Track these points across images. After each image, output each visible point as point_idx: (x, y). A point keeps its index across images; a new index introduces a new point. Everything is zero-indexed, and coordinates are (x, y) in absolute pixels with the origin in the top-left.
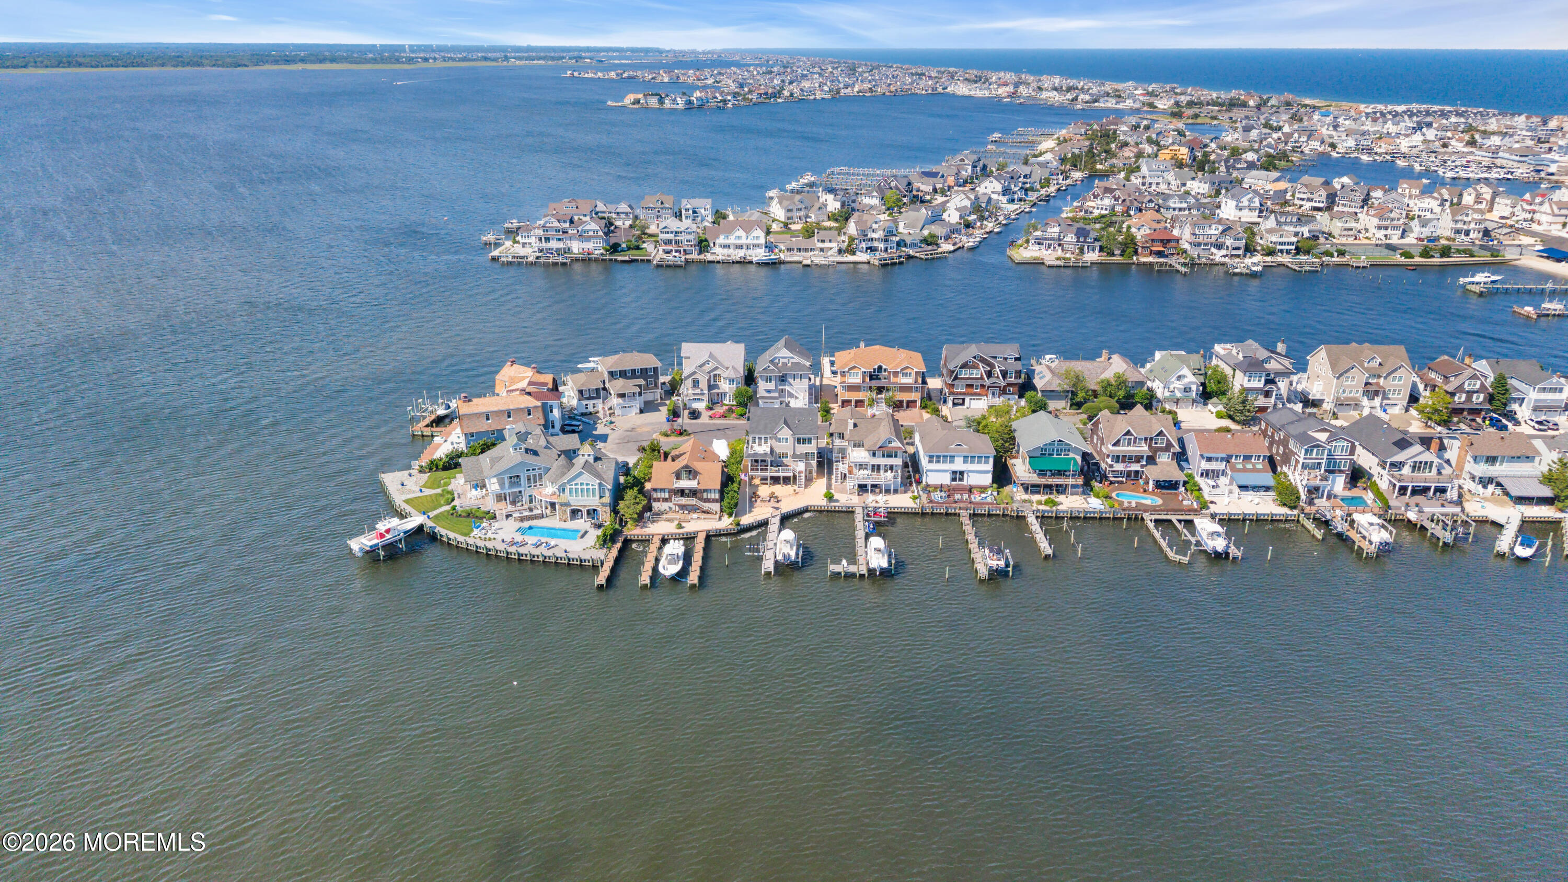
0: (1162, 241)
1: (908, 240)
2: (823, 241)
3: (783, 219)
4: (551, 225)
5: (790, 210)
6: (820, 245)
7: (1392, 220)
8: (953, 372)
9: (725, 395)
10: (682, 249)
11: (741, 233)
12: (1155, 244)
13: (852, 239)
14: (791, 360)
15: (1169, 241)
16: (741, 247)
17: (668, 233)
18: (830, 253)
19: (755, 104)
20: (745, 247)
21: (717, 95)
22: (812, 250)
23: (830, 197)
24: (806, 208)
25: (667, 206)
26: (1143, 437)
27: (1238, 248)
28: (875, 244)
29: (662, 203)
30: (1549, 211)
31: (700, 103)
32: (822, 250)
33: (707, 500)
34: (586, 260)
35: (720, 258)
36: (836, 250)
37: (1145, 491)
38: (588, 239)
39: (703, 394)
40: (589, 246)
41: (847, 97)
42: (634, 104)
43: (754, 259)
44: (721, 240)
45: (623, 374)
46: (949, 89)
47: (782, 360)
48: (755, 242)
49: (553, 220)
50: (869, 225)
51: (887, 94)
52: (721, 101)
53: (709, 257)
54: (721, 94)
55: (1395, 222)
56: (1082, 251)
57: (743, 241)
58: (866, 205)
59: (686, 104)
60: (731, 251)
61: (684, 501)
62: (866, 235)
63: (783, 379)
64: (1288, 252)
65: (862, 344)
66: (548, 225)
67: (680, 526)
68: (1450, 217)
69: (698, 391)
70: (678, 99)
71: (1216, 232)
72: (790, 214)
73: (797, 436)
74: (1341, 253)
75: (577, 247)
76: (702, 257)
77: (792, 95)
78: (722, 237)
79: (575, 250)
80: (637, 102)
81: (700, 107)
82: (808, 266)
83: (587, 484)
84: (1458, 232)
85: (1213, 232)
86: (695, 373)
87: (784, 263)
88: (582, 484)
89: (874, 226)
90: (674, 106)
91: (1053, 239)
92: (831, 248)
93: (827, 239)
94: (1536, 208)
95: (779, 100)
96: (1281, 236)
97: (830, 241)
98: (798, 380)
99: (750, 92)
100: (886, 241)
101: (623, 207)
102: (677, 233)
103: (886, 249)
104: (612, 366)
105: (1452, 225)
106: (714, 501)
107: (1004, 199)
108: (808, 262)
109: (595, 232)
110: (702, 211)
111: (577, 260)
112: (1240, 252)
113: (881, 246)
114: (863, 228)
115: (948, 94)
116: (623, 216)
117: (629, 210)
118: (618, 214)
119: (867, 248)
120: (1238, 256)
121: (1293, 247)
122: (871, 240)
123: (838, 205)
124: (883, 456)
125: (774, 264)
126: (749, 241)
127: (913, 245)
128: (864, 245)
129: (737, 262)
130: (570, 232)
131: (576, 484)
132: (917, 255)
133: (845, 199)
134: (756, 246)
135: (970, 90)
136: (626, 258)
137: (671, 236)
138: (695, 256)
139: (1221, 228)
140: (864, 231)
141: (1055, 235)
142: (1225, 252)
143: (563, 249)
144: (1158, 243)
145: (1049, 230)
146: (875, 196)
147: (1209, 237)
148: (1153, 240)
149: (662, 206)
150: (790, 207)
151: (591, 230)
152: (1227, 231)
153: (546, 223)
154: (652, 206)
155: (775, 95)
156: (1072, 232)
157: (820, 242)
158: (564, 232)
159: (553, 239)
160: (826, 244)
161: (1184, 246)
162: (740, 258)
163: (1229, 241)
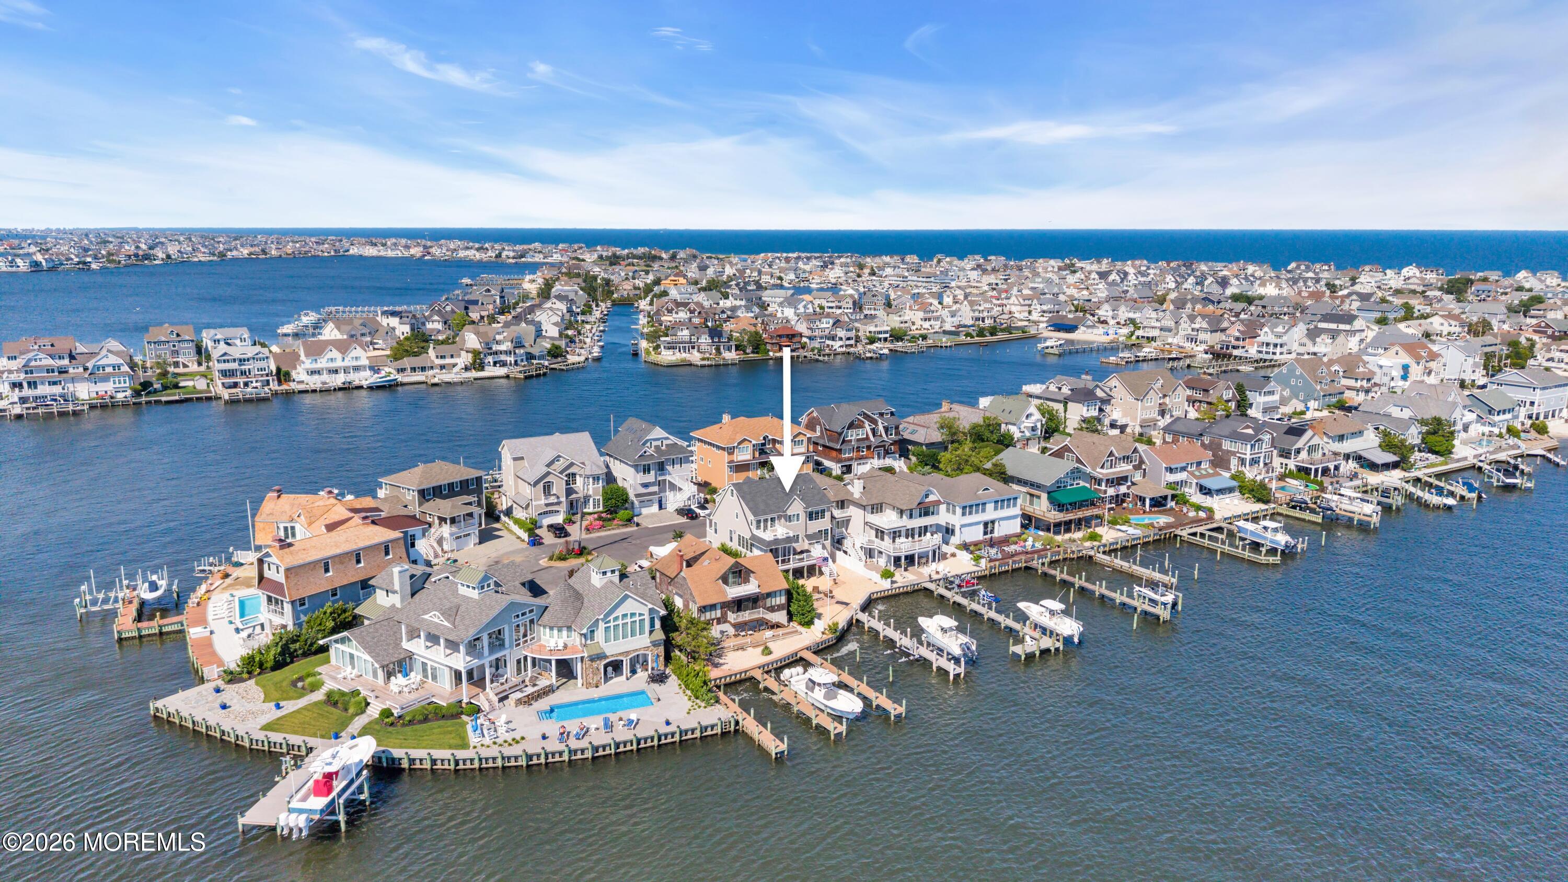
0: (788, 336)
1: (535, 351)
2: (442, 357)
4: (38, 363)
6: (440, 362)
7: (933, 312)
8: (840, 434)
9: (586, 499)
10: (253, 380)
11: (335, 354)
12: (782, 339)
13: (476, 353)
14: (665, 442)
15: (793, 336)
16: (336, 371)
17: (230, 361)
18: (456, 370)
19: (125, 266)
20: (344, 370)
22: (431, 368)
23: (394, 321)
24: (370, 333)
25: (187, 338)
26: (1121, 456)
27: (848, 339)
28: (503, 357)
29: (178, 335)
30: (1017, 302)
31: (51, 265)
32: (442, 367)
33: (772, 609)
34: (105, 406)
36: (460, 366)
37: (1144, 512)
38: (105, 378)
39: (559, 503)
40: (107, 387)
41: (235, 260)
43: (365, 383)
44: (306, 365)
45: (437, 492)
46: (351, 252)
47: (654, 443)
48: (355, 363)
49: (41, 356)
50: (491, 336)
51: (283, 256)
52: (79, 263)
53: (293, 386)
55: (935, 314)
56: (718, 349)
57: (339, 363)
58: (433, 330)
59: (31, 266)
60: (325, 377)
61: (746, 616)
62: (491, 348)
63: (661, 467)
64: (885, 339)
65: (726, 418)
66: (33, 363)
67: (767, 651)
68: (969, 308)
69: (552, 499)
71: (828, 326)
73: (810, 509)
74: (924, 337)
75: (84, 391)
76: (287, 387)
77: (169, 257)
78: (305, 361)
79: (86, 395)
81: (50, 270)
83: (633, 615)
84: (977, 319)
85: (824, 325)
86: (548, 474)
87: (403, 384)
88: (625, 616)
89: (498, 337)
90: (14, 269)
91: (685, 343)
92: (454, 365)
93: (448, 355)
94: (1005, 302)
95: (156, 262)
96: (876, 326)
97: (452, 356)
98: (677, 466)
99: (111, 254)
100: (514, 353)
102: (242, 361)
103: (516, 363)
104: (421, 483)
105: (972, 314)
106: (780, 608)
108: (436, 380)
109: (116, 367)
110: (238, 342)
111: (93, 406)
112: (852, 342)
113: (510, 359)
114: (487, 340)
115: (353, 256)
119: (495, 363)
120: (851, 346)
121: (888, 335)
122: (496, 353)
123: (406, 329)
124: (920, 516)
125: (390, 387)
126: (347, 363)
127: (541, 357)
128: (490, 359)
129: (340, 389)
130: (71, 370)
131: (616, 619)
132: (554, 366)
133: (413, 321)
134: (357, 369)
135: (379, 251)
136: (177, 398)
137: (234, 365)
138: (275, 387)
139: (831, 321)
140: (487, 344)
141: (687, 339)
142: (841, 343)
143: (62, 396)
144: (785, 339)
145: (679, 333)
146: (436, 321)
147: (823, 330)
148: (780, 336)
149: (179, 339)
150: (353, 333)
151: (108, 365)
152: (837, 323)
153: (30, 360)
154: (163, 339)
155: (147, 257)
156: (704, 333)
157: (437, 357)
158: (60, 372)
159: (43, 383)
160: (448, 361)
161: (804, 340)
162: (344, 383)
163: (841, 333)
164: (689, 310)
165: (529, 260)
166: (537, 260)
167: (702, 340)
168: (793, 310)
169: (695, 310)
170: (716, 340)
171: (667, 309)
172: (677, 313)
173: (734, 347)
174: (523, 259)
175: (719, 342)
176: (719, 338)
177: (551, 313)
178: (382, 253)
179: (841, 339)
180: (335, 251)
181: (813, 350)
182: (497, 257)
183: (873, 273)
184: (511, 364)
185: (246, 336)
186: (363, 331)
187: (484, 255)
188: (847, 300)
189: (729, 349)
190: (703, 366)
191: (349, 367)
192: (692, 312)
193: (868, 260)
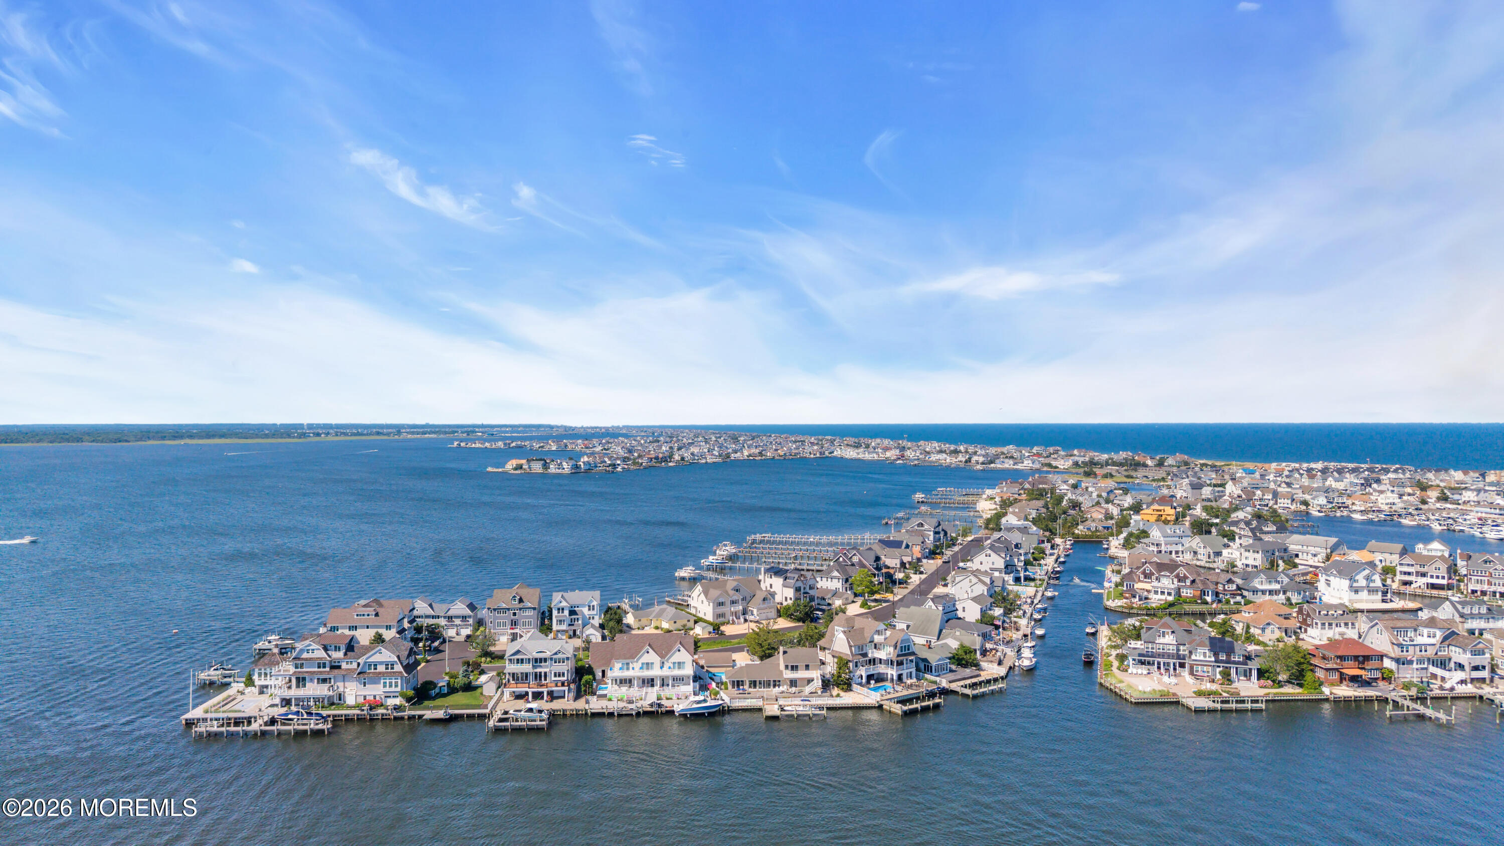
0: (1356, 658)
1: (931, 659)
2: (794, 668)
3: (710, 617)
4: (310, 655)
5: (721, 604)
6: (789, 675)
10: (545, 690)
11: (652, 657)
12: (1346, 664)
13: (843, 663)
15: (1367, 658)
16: (651, 682)
17: (521, 661)
18: (808, 689)
19: (645, 468)
20: (658, 682)
21: (606, 459)
22: (776, 684)
23: (777, 583)
24: (743, 599)
25: (529, 605)
27: (1476, 668)
28: (882, 669)
29: (521, 600)
31: (587, 467)
32: (793, 683)
34: (366, 719)
35: (613, 706)
36: (818, 683)
38: (376, 678)
40: (376, 691)
41: (736, 461)
42: (516, 469)
43: (676, 709)
44: (616, 671)
48: (677, 672)
49: (314, 646)
50: (867, 635)
52: (610, 465)
53: (594, 704)
54: (610, 459)
57: (656, 672)
58: (827, 591)
59: (572, 468)
60: (635, 692)
62: (865, 655)
66: (305, 655)
70: (564, 464)
71: (1432, 639)
72: (721, 610)
75: (353, 695)
76: (581, 705)
77: (683, 459)
78: (618, 665)
79: (350, 700)
80: (520, 467)
81: (586, 471)
82: (775, 718)
85: (1424, 640)
87: (731, 711)
89: (878, 638)
90: (560, 471)
91: (1169, 656)
92: (810, 681)
93: (802, 665)
95: (671, 464)
97: (807, 668)
99: (640, 456)
100: (900, 663)
101: (459, 608)
102: (538, 661)
103: (904, 681)
107: (1010, 578)
108: (772, 710)
109: (389, 665)
110: (585, 610)
111: (349, 720)
112: (1485, 674)
113: (892, 672)
114: (859, 643)
115: (835, 457)
116: (458, 622)
117: (468, 612)
118: (450, 618)
119: (869, 678)
120: (1483, 682)
122: (873, 661)
123: (790, 593)
126: (666, 672)
127: (940, 670)
128: (863, 672)
129: (646, 713)
130: (344, 666)
132: (954, 686)
133: (799, 584)
134: (679, 680)
135: (858, 454)
136: (440, 714)
137: (527, 668)
138: (567, 704)
139: (1439, 634)
140: (861, 647)
141: (1172, 649)
142: (1460, 675)
143: (330, 697)
144: (1351, 663)
145: (1161, 640)
146: (835, 577)
147: (1423, 647)
148: (1342, 658)
149: (521, 605)
150: (721, 600)
151: (381, 663)
152: (1450, 637)
153: (302, 651)
154: (504, 606)
155: (665, 460)
156: (1201, 645)
157: (787, 667)
158: (333, 667)
159: (311, 680)
160: (801, 674)
161: (1387, 663)
162: (651, 705)
163: (1457, 655)
164: (1177, 576)
165: (999, 466)
166: (1007, 466)
167: (1198, 656)
168: (1346, 583)
169: (1185, 577)
170: (1223, 657)
171: (1144, 573)
172: (1158, 579)
173: (1255, 673)
174: (992, 465)
175: (1228, 661)
176: (1228, 655)
177: (974, 580)
178: (861, 456)
179: (1460, 667)
180: (821, 453)
181: (1407, 686)
182: (966, 462)
183: (1444, 498)
184: (892, 680)
185: (595, 603)
186: (735, 598)
187: (954, 460)
188: (1437, 565)
189: (1247, 674)
190: (1199, 711)
191: (667, 677)
192: (1181, 579)
193: (1430, 475)
